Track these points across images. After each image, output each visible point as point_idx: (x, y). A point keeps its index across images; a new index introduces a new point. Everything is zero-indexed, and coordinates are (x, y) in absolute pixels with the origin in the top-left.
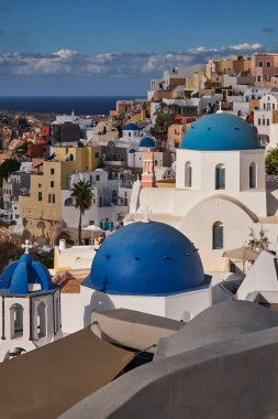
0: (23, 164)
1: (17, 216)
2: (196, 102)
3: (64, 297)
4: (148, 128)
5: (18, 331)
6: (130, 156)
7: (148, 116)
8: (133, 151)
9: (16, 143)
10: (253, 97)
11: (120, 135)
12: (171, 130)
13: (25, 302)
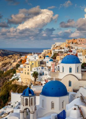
0: (21, 65)
1: (20, 78)
2: (63, 50)
3: (37, 97)
4: (51, 57)
5: (27, 104)
6: (47, 63)
7: (51, 53)
8: (48, 62)
9: (19, 60)
10: (77, 49)
11: (45, 58)
12: (57, 57)
13: (28, 98)
